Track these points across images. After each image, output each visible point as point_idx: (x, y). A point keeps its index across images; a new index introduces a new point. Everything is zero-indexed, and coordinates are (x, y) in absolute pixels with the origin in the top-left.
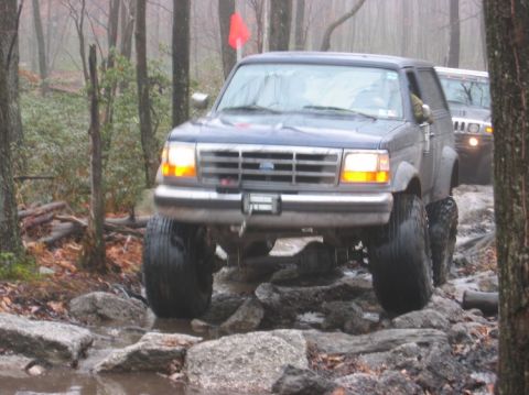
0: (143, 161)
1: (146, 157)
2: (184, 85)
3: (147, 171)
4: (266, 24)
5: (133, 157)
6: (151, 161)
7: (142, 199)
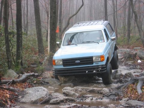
0: (7, 60)
1: (8, 59)
2: (20, 34)
3: (8, 63)
4: (49, 16)
5: (4, 59)
6: (10, 60)
7: (6, 73)
